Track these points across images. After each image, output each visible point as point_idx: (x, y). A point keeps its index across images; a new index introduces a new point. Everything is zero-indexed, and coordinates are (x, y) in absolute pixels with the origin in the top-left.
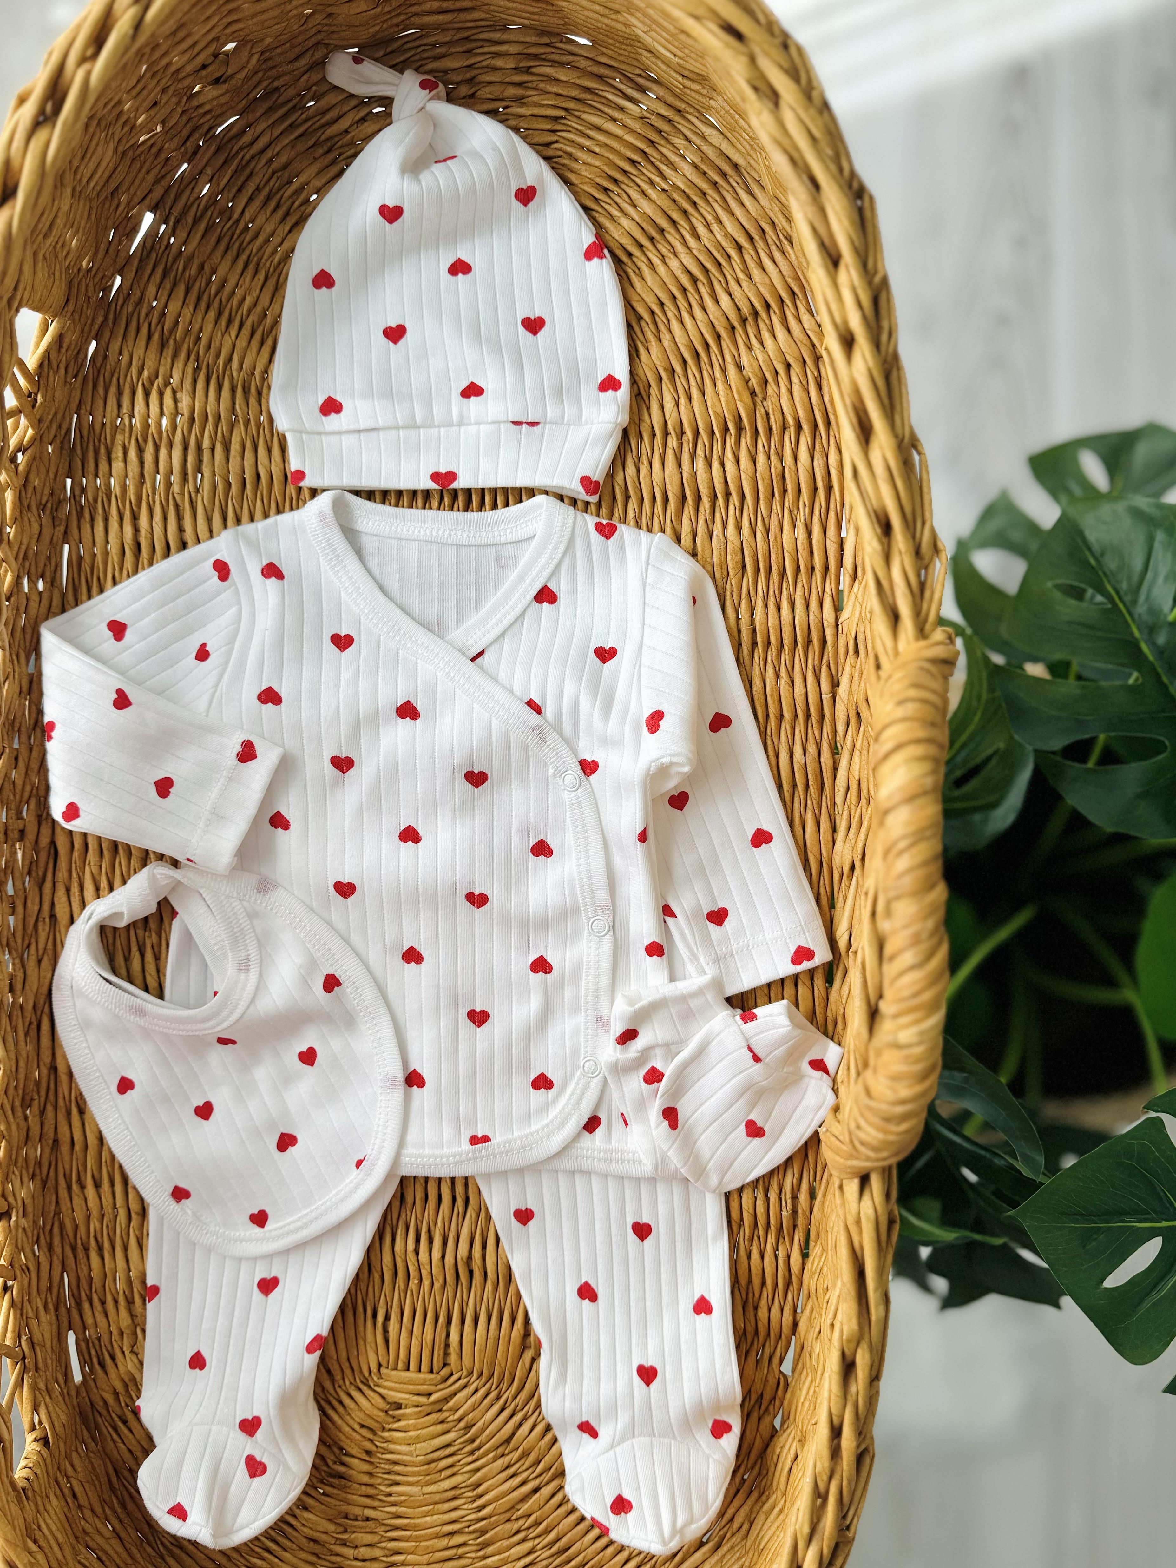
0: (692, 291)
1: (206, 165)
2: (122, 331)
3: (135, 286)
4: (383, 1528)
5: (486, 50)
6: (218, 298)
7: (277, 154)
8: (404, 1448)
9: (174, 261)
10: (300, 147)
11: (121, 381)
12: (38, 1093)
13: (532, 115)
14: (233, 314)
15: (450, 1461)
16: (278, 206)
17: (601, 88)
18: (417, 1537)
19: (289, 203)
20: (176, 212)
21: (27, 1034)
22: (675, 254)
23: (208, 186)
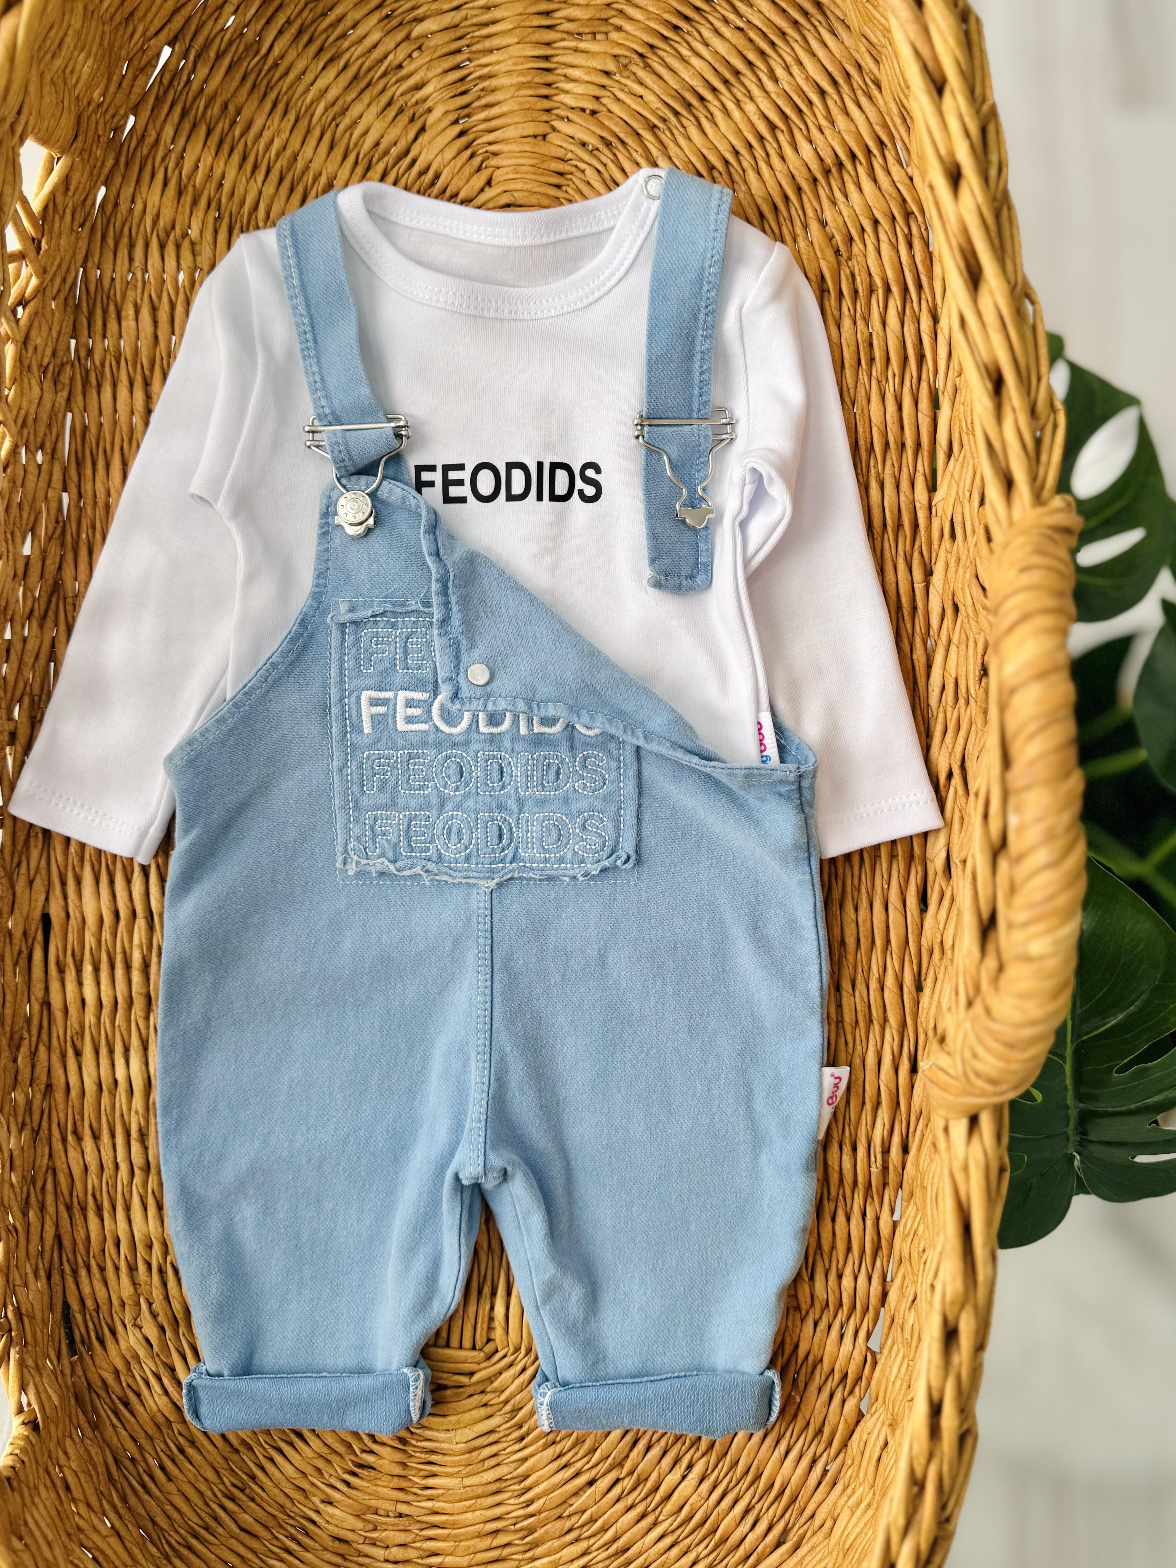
0: (770, 140)
2: (135, 176)
3: (150, 127)
4: (418, 1526)
6: (243, 140)
8: (442, 1436)
9: (195, 99)
11: (134, 232)
12: (29, 1031)
14: (260, 158)
15: (494, 1449)
16: (310, 41)
18: (456, 1536)
19: (324, 36)
20: (196, 48)
21: (16, 964)
22: (751, 99)
23: (233, 18)
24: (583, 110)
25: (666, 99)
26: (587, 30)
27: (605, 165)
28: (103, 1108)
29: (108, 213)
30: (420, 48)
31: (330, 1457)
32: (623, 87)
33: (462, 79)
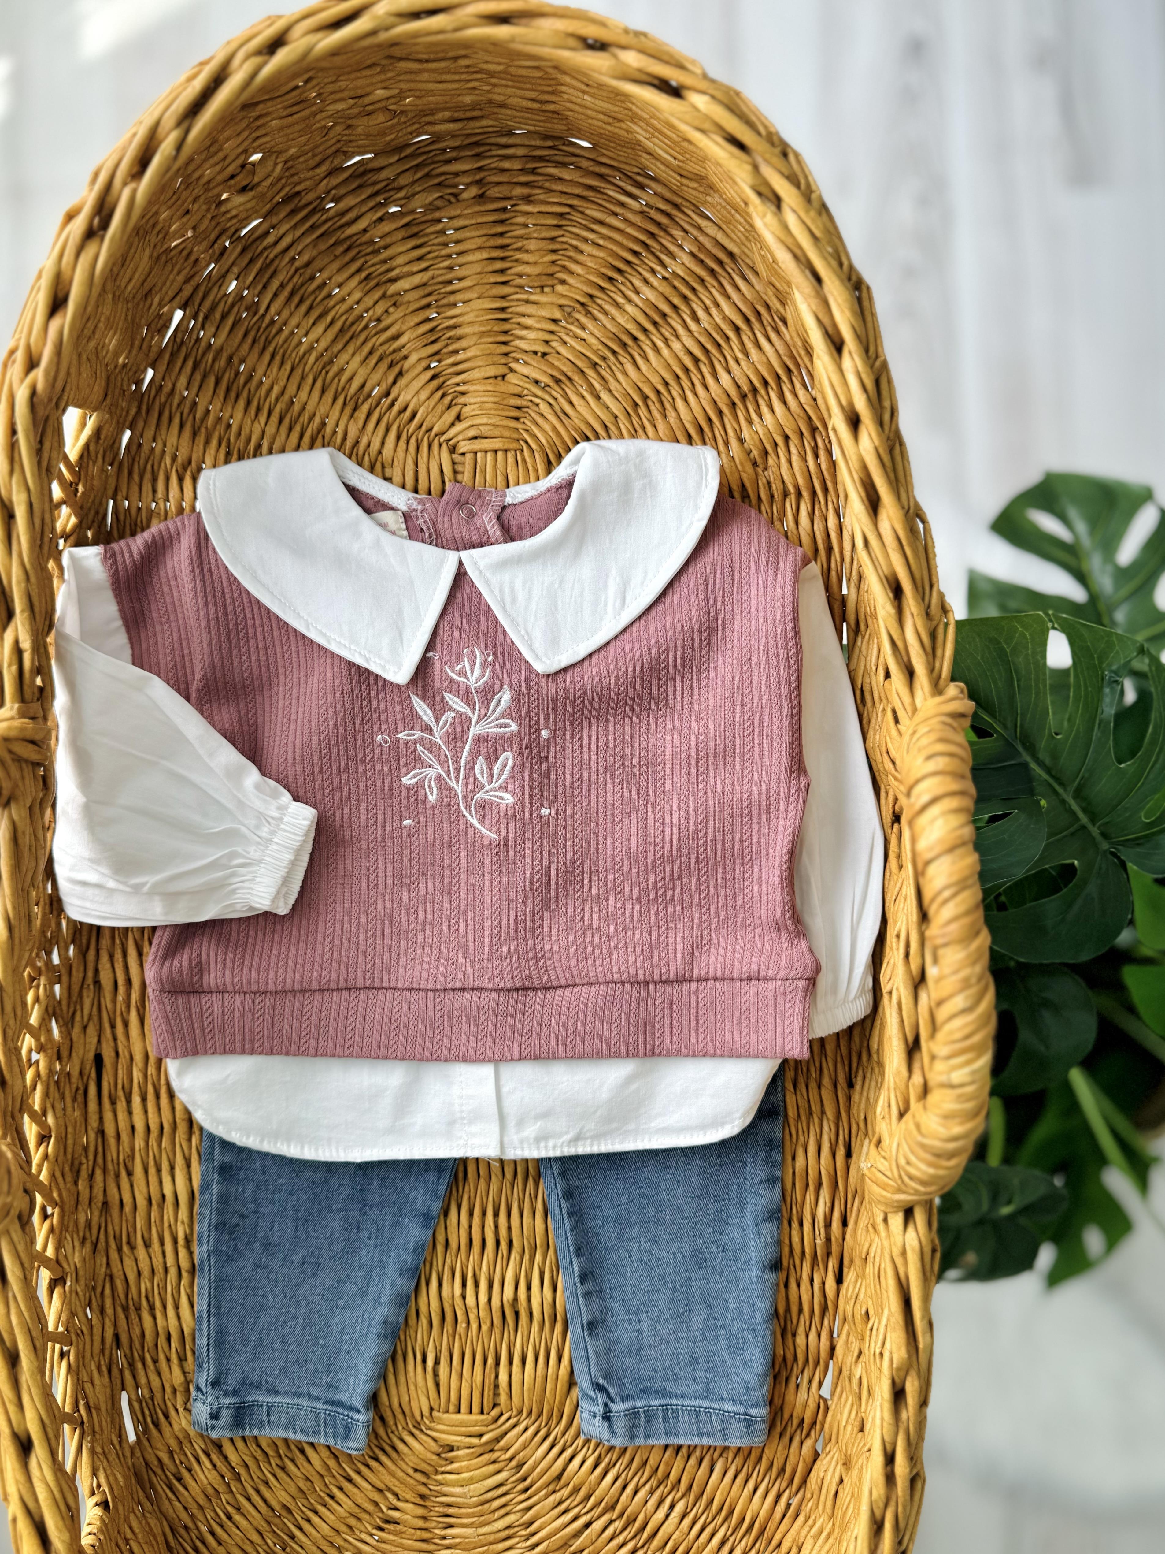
0: (695, 371)
1: (233, 264)
2: (155, 421)
3: (167, 378)
5: (494, 153)
6: (247, 388)
7: (299, 254)
8: (457, 1490)
9: (204, 354)
10: (323, 246)
11: (156, 467)
12: (87, 1157)
13: (539, 212)
14: (262, 401)
15: (503, 1500)
16: (301, 301)
17: (603, 185)
19: (312, 298)
20: (204, 309)
21: (74, 1099)
22: (678, 337)
23: (234, 283)
24: (536, 353)
25: (605, 341)
26: (536, 284)
27: (556, 399)
28: (153, 1220)
29: (133, 453)
30: (394, 304)
31: (360, 1515)
32: (568, 332)
33: (432, 330)
